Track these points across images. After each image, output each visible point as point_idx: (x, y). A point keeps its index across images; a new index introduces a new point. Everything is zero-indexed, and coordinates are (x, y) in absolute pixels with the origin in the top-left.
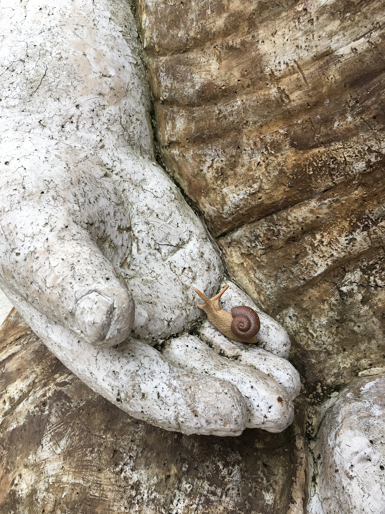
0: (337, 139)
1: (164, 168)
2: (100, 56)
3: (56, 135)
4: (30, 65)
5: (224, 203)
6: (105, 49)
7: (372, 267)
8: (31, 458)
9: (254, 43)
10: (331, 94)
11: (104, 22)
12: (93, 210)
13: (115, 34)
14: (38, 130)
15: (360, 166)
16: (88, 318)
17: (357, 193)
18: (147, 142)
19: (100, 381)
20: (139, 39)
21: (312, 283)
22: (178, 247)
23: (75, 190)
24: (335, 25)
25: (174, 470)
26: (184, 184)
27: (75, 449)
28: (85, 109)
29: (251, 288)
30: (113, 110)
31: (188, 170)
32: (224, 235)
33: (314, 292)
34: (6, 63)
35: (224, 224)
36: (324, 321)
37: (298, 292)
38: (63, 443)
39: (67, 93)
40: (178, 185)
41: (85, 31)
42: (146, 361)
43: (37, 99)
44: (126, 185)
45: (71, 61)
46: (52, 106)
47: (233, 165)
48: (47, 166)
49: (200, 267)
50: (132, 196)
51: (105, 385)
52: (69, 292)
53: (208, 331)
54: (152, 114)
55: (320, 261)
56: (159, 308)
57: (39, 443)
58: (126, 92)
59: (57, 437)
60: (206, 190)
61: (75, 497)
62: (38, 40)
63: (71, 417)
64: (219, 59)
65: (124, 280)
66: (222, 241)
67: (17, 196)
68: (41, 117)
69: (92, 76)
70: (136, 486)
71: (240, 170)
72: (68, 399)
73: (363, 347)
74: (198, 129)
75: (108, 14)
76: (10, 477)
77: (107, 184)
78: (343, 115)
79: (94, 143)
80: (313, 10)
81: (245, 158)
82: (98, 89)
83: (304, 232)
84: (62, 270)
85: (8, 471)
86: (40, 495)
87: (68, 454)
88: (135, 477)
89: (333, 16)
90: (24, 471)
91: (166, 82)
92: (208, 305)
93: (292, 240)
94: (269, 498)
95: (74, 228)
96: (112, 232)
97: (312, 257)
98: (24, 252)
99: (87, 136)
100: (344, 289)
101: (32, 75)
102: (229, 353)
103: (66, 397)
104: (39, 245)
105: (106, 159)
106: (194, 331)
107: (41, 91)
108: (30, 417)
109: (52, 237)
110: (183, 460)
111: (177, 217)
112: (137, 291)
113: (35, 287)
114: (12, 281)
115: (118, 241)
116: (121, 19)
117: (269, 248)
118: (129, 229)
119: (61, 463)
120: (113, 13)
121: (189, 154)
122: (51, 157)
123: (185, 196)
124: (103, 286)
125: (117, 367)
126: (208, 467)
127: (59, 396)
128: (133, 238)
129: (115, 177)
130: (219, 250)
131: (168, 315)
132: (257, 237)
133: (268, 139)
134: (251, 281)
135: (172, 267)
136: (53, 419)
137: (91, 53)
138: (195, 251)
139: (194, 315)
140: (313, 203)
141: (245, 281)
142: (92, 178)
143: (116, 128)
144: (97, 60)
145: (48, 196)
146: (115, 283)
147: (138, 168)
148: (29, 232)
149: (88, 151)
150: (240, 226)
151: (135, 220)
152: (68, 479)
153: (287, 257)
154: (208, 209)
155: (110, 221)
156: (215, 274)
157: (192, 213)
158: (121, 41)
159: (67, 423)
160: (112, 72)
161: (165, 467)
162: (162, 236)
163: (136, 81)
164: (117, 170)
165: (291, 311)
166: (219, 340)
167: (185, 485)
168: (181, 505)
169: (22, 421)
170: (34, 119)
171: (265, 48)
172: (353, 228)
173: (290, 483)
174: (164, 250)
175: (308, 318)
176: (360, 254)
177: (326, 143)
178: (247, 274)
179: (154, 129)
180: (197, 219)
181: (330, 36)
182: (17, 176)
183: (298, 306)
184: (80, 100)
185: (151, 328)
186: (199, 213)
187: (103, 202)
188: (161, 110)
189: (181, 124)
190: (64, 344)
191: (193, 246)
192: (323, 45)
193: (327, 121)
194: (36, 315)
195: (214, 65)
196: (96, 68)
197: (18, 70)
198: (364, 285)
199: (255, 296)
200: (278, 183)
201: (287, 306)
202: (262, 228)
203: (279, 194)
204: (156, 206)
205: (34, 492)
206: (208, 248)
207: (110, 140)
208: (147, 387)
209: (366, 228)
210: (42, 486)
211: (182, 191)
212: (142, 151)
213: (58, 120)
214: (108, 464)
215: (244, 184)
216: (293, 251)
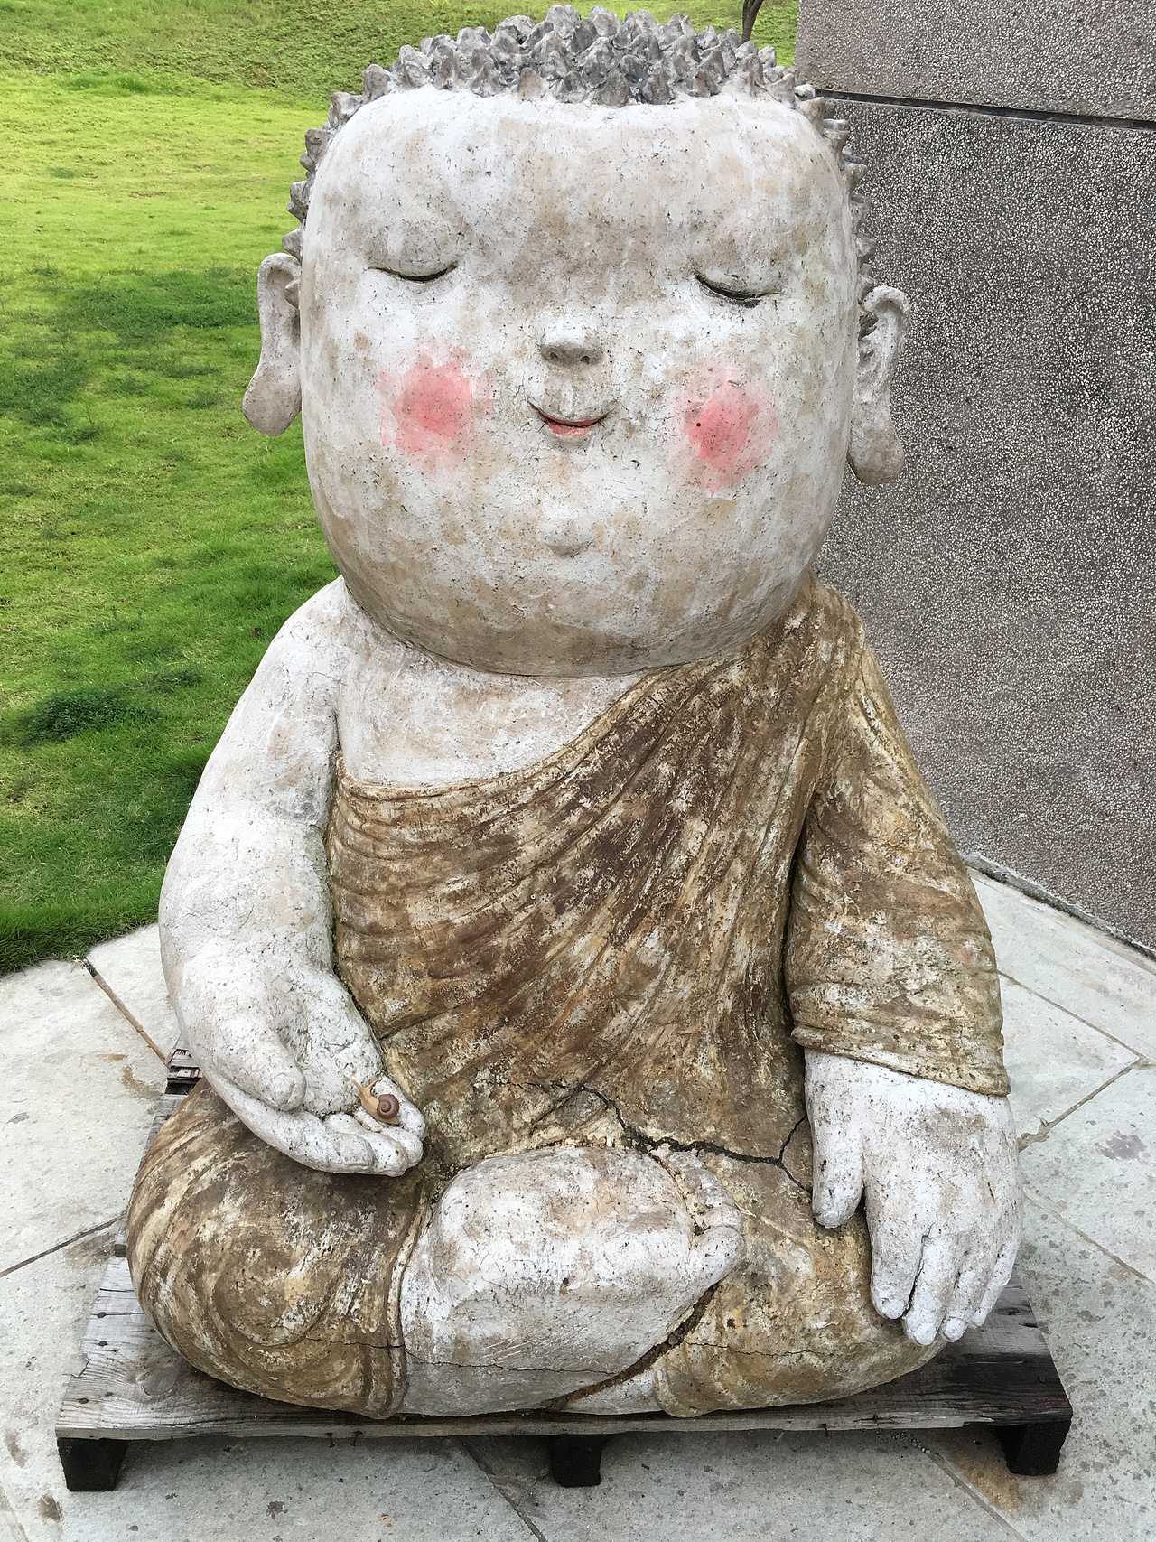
0: (456, 975)
1: (339, 977)
2: (295, 892)
3: (257, 959)
4: (241, 903)
5: (385, 1012)
6: (299, 885)
7: (497, 1068)
8: (214, 1212)
9: (404, 906)
10: (451, 945)
11: (299, 861)
12: (281, 1019)
13: (307, 870)
14: (245, 955)
15: (473, 994)
16: (278, 1090)
17: (475, 1011)
18: (326, 958)
19: (280, 1137)
20: (328, 868)
21: (452, 1080)
22: (344, 1047)
23: (271, 1004)
24: (450, 906)
25: (325, 1215)
26: (355, 993)
27: (251, 1203)
28: (280, 937)
29: (405, 1084)
30: (301, 936)
31: (359, 981)
32: (386, 1037)
33: (454, 1088)
34: (221, 898)
35: (386, 1028)
36: (461, 1112)
37: (441, 1087)
38: (241, 1199)
39: (268, 925)
40: (350, 992)
41: (284, 871)
42: (310, 1123)
43: (244, 930)
44: (306, 997)
45: (272, 899)
46: (256, 936)
47: (392, 983)
48: (252, 987)
49: (360, 1063)
50: (310, 1005)
51: (282, 1139)
52: (267, 1074)
53: (360, 1114)
54: (333, 930)
55: (457, 1062)
56: (324, 1092)
57: (221, 1201)
58: (313, 919)
59: (236, 1196)
60: (372, 1000)
61: (249, 1236)
62: (247, 881)
63: (248, 1182)
64: (383, 909)
65: (301, 1069)
66: (384, 1042)
67: (233, 1011)
68: (246, 945)
69: (286, 911)
70: (296, 1227)
71: (397, 988)
72: (246, 1169)
73: (490, 1135)
74: (367, 952)
75: (303, 852)
76: (195, 1228)
77: (292, 997)
78: (459, 959)
79: (284, 964)
80: (438, 895)
81: (399, 979)
82: (291, 920)
83: (445, 1038)
84: (262, 1060)
85: (193, 1224)
86: (220, 1238)
87: (245, 1207)
88: (295, 1220)
89: (449, 901)
90: (208, 1222)
91: (346, 910)
92: (361, 1093)
93: (437, 1043)
94: (392, 1234)
95: (270, 1033)
96: (293, 1035)
97: (452, 1059)
98: (236, 1048)
99: (279, 959)
100: (476, 1085)
101: (241, 911)
102: (374, 1129)
103: (244, 1168)
104: (248, 1044)
105: (293, 977)
106: (350, 1113)
107: (248, 924)
108: (214, 1183)
109: (256, 1039)
110: (332, 1209)
111: (345, 1022)
112: (308, 1078)
113: (243, 1071)
114: (224, 1068)
115: (297, 1042)
116: (313, 854)
117: (421, 1050)
118: (306, 1032)
119: (238, 1213)
120: (307, 850)
121: (360, 970)
122: (255, 979)
123: (356, 1002)
124: (288, 1071)
125: (291, 1125)
126: (350, 1214)
127: (236, 1167)
128: (309, 1039)
129: (298, 990)
130: (380, 1050)
131: (330, 1098)
132: (411, 1040)
133: (414, 969)
134: (405, 1077)
135: (337, 1063)
136: (233, 1183)
137: (287, 890)
138: (358, 1050)
139: (351, 1100)
140: (448, 1017)
141: (401, 1078)
142: (282, 993)
143: (303, 950)
144: (292, 896)
145: (253, 1010)
146: (295, 1069)
147: (317, 981)
148: (241, 1035)
149: (280, 971)
150: (398, 1030)
151: (311, 1025)
152: (244, 1224)
153: (433, 1056)
154: (373, 1015)
155: (293, 1026)
156: (372, 1070)
157: (359, 1018)
158: (313, 875)
159: (244, 1186)
160: (303, 905)
161: (318, 1212)
162: (331, 1037)
163: (322, 907)
164: (300, 984)
165: (436, 1104)
166: (368, 1120)
167: (332, 1225)
168: (328, 1238)
169: (206, 1186)
170: (241, 947)
171: (411, 910)
172: (478, 1037)
173: (409, 1225)
174: (333, 1048)
175: (449, 1110)
176: (487, 1057)
177: (451, 976)
178: (403, 1071)
179: (334, 943)
180: (362, 1022)
181: (448, 912)
182: (232, 995)
183: (440, 1099)
184: (277, 930)
185: (316, 1104)
186: (366, 1018)
187: (289, 1012)
188: (340, 928)
189: (355, 945)
190: (256, 1113)
191: (356, 1047)
192: (444, 916)
193: (450, 962)
194: (236, 1092)
195: (379, 912)
196: (291, 903)
197: (231, 906)
198: (492, 1082)
199: (408, 1090)
200: (422, 1000)
201: (432, 1100)
202: (414, 1033)
203: (423, 1008)
204: (329, 1013)
205: (216, 1236)
206: (370, 1049)
207: (297, 960)
208: (310, 1138)
209: (486, 1037)
210: (222, 1231)
211: (353, 998)
212: (322, 966)
213: (260, 947)
214: (276, 1212)
215: (399, 998)
216: (438, 1053)
